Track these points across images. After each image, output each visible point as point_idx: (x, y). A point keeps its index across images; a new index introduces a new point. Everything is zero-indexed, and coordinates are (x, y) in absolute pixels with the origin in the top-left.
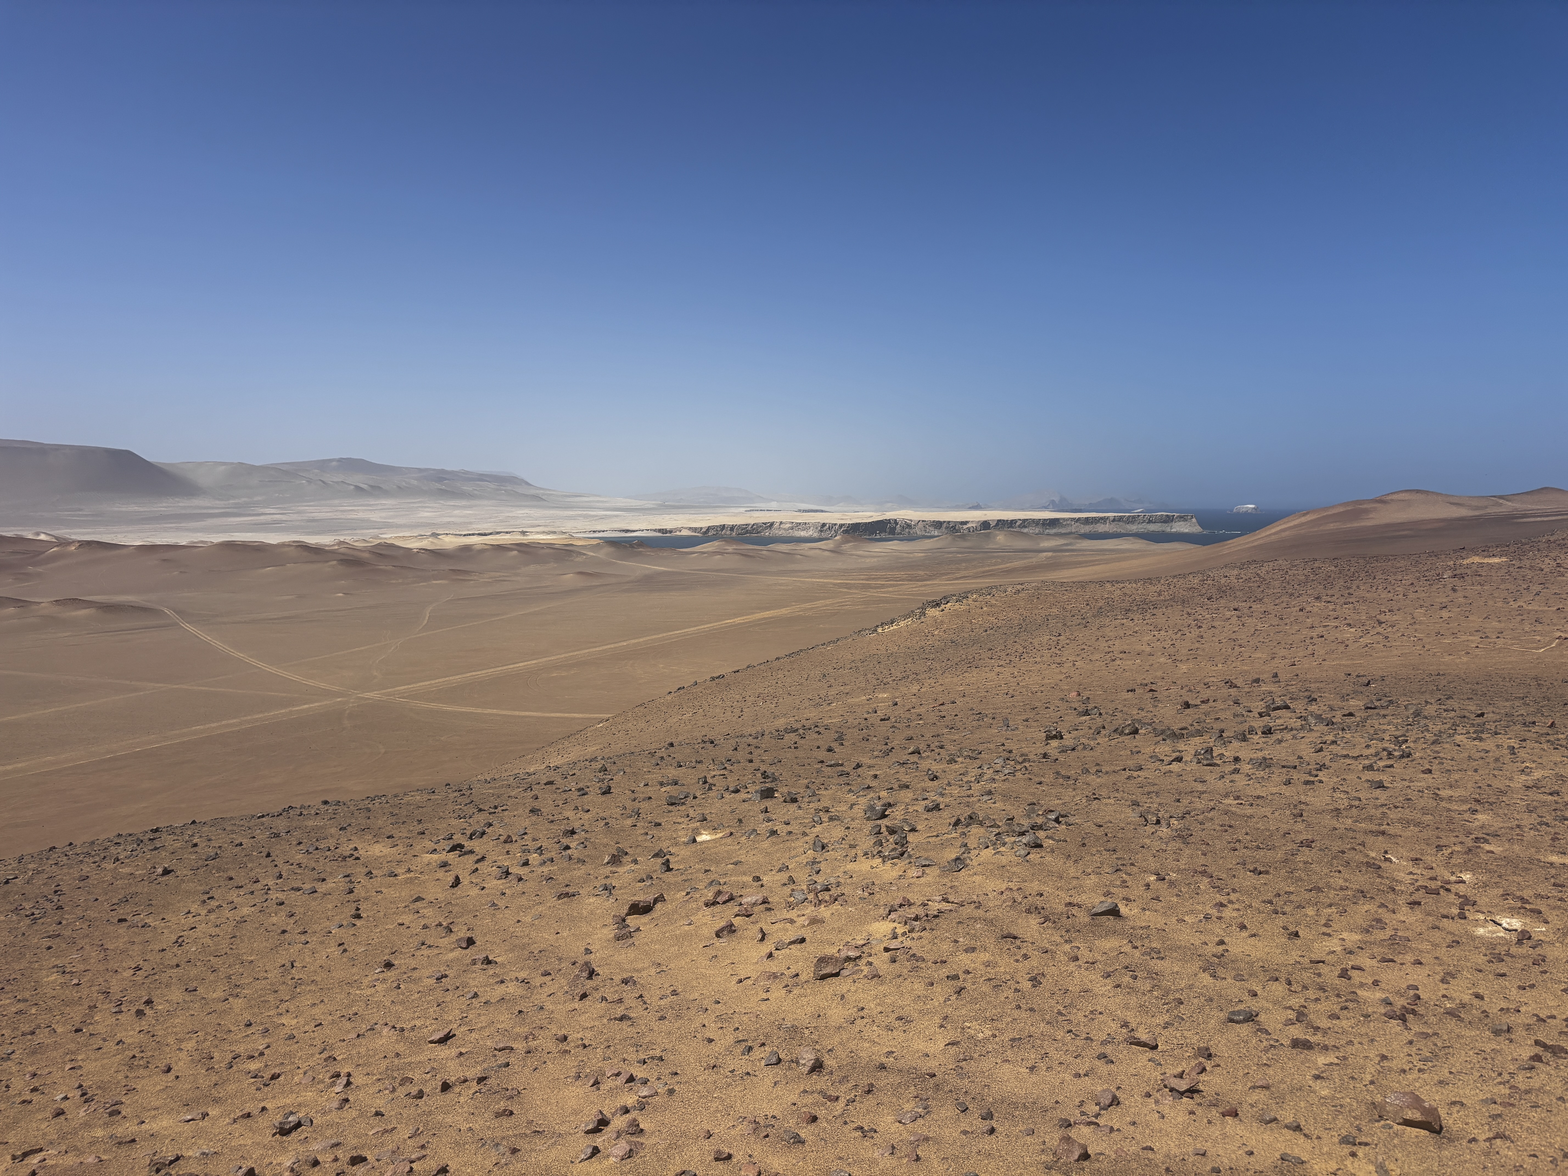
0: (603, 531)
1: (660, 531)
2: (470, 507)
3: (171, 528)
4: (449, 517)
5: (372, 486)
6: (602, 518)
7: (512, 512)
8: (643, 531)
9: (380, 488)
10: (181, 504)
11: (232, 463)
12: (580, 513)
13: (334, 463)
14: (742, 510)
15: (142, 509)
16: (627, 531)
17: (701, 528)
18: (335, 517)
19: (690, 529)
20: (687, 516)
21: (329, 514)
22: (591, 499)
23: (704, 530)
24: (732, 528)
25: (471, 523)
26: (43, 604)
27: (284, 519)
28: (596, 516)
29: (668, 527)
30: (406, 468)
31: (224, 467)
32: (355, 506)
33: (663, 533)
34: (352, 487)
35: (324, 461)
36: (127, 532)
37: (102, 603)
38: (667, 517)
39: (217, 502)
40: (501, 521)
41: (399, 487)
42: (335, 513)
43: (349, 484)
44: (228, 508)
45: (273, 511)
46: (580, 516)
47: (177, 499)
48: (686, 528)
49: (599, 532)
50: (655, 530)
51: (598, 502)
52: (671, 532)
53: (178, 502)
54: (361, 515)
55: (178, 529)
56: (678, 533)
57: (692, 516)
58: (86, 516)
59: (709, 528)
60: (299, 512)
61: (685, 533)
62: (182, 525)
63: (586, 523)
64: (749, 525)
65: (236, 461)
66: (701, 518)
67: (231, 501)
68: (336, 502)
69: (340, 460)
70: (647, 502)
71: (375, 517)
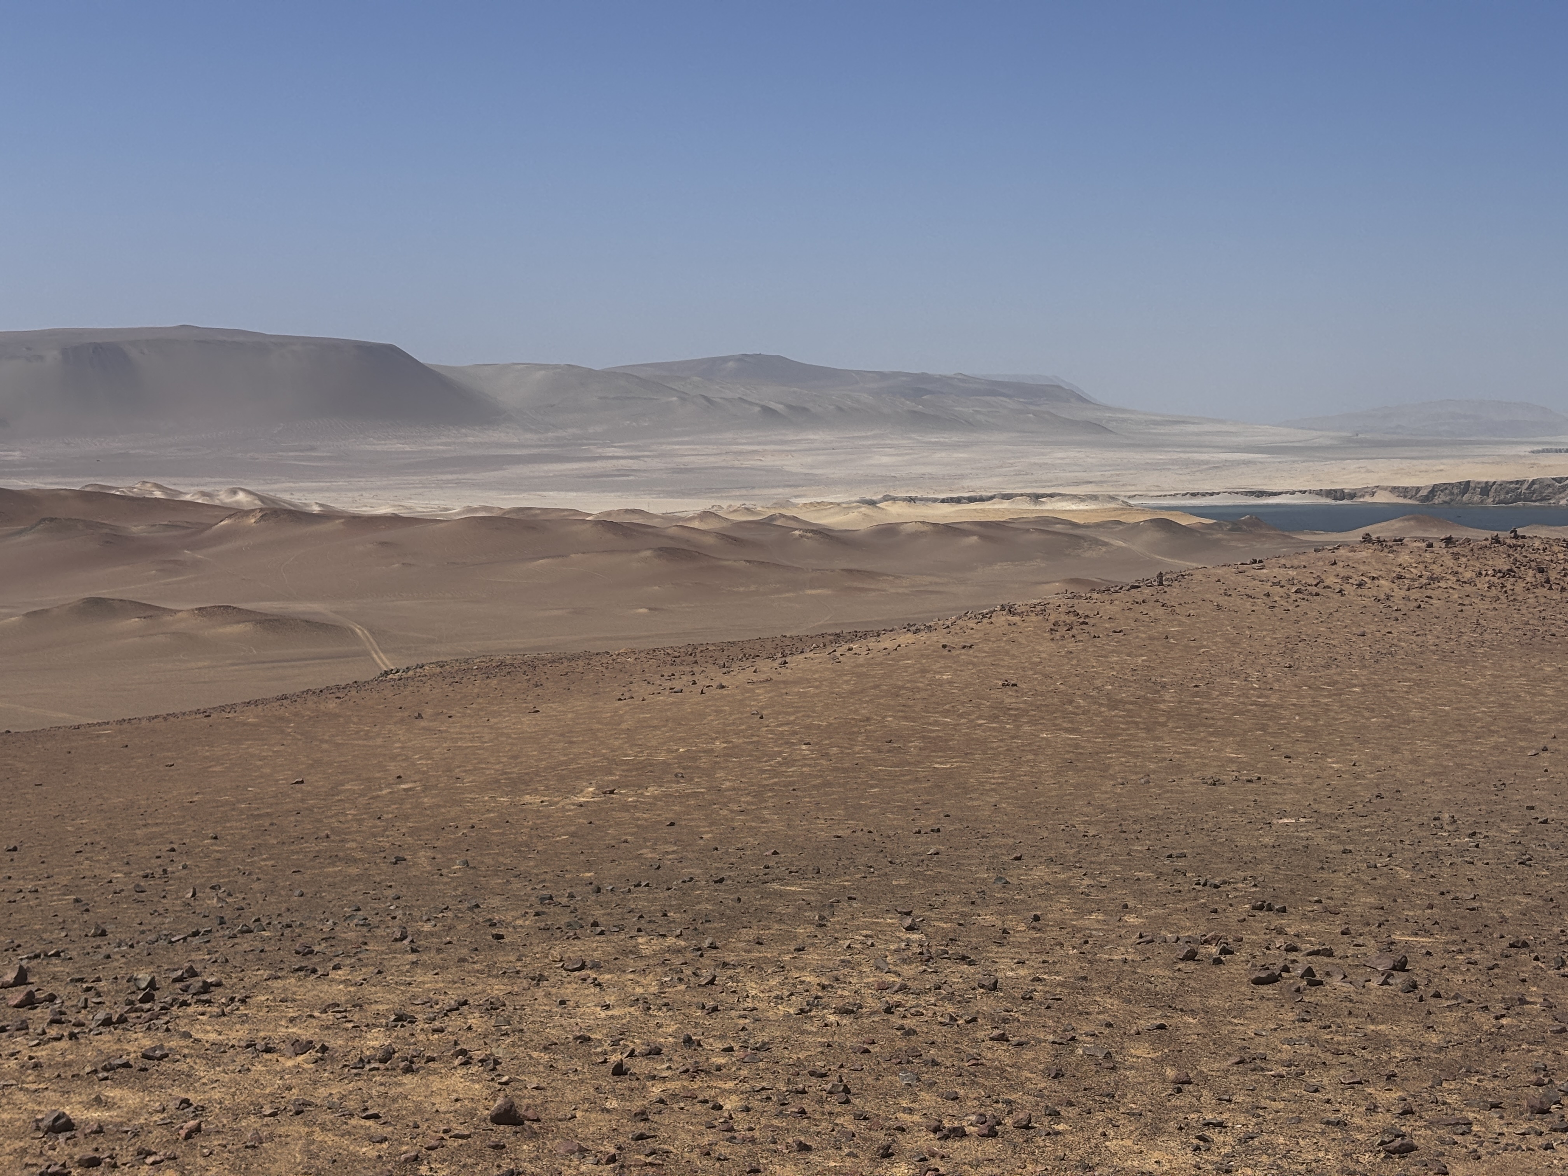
0: (1212, 494)
1: (1329, 493)
2: (966, 445)
3: (449, 481)
4: (924, 464)
5: (790, 407)
6: (1218, 467)
7: (1043, 454)
8: (1293, 493)
9: (805, 410)
10: (470, 439)
11: (556, 367)
12: (1175, 456)
13: (731, 364)
14: (1524, 450)
15: (407, 448)
16: (1261, 494)
17: (1418, 489)
18: (724, 464)
19: (1394, 489)
20: (1396, 464)
21: (712, 459)
22: (1207, 427)
23: (1424, 493)
24: (1486, 489)
25: (962, 477)
26: (180, 614)
27: (635, 467)
28: (1207, 462)
29: (1347, 483)
30: (858, 372)
31: (542, 372)
32: (759, 444)
33: (1336, 499)
34: (757, 409)
35: (714, 361)
36: (379, 488)
37: (266, 615)
38: (1352, 465)
39: (529, 436)
40: (1018, 474)
41: (840, 409)
42: (724, 457)
43: (751, 403)
44: (545, 446)
45: (619, 452)
46: (1174, 462)
47: (463, 431)
48: (1385, 489)
49: (1204, 495)
50: (1319, 493)
51: (1219, 433)
52: (1352, 495)
53: (466, 436)
54: (769, 461)
55: (458, 484)
56: (1368, 499)
57: (1406, 464)
58: (321, 459)
59: (1434, 490)
60: (661, 455)
61: (1382, 498)
62: (468, 476)
63: (1183, 478)
64: (1523, 482)
65: (562, 363)
66: (1423, 468)
67: (550, 435)
68: (728, 436)
69: (742, 359)
70: (1319, 433)
71: (793, 464)
